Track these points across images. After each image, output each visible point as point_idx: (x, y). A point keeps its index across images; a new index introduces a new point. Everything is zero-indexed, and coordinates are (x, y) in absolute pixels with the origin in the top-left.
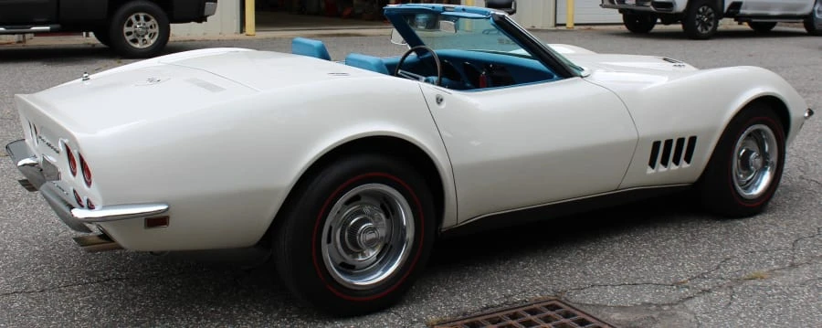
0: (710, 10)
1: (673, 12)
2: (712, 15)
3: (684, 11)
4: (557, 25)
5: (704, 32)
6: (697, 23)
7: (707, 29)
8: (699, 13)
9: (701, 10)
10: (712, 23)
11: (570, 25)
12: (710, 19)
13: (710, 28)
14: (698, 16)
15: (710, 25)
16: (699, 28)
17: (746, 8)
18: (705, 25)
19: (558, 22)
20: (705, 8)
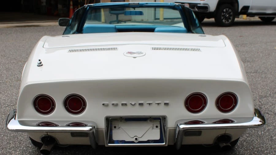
0: (230, 11)
1: (208, 12)
2: (232, 13)
3: (215, 11)
4: (156, 19)
5: (227, 22)
6: (222, 18)
7: (228, 21)
8: (224, 12)
9: (225, 10)
10: (231, 18)
11: (161, 19)
12: (230, 16)
13: (230, 21)
14: (223, 14)
15: (230, 19)
16: (224, 21)
17: (252, 9)
18: (227, 19)
19: (157, 17)
20: (227, 9)
